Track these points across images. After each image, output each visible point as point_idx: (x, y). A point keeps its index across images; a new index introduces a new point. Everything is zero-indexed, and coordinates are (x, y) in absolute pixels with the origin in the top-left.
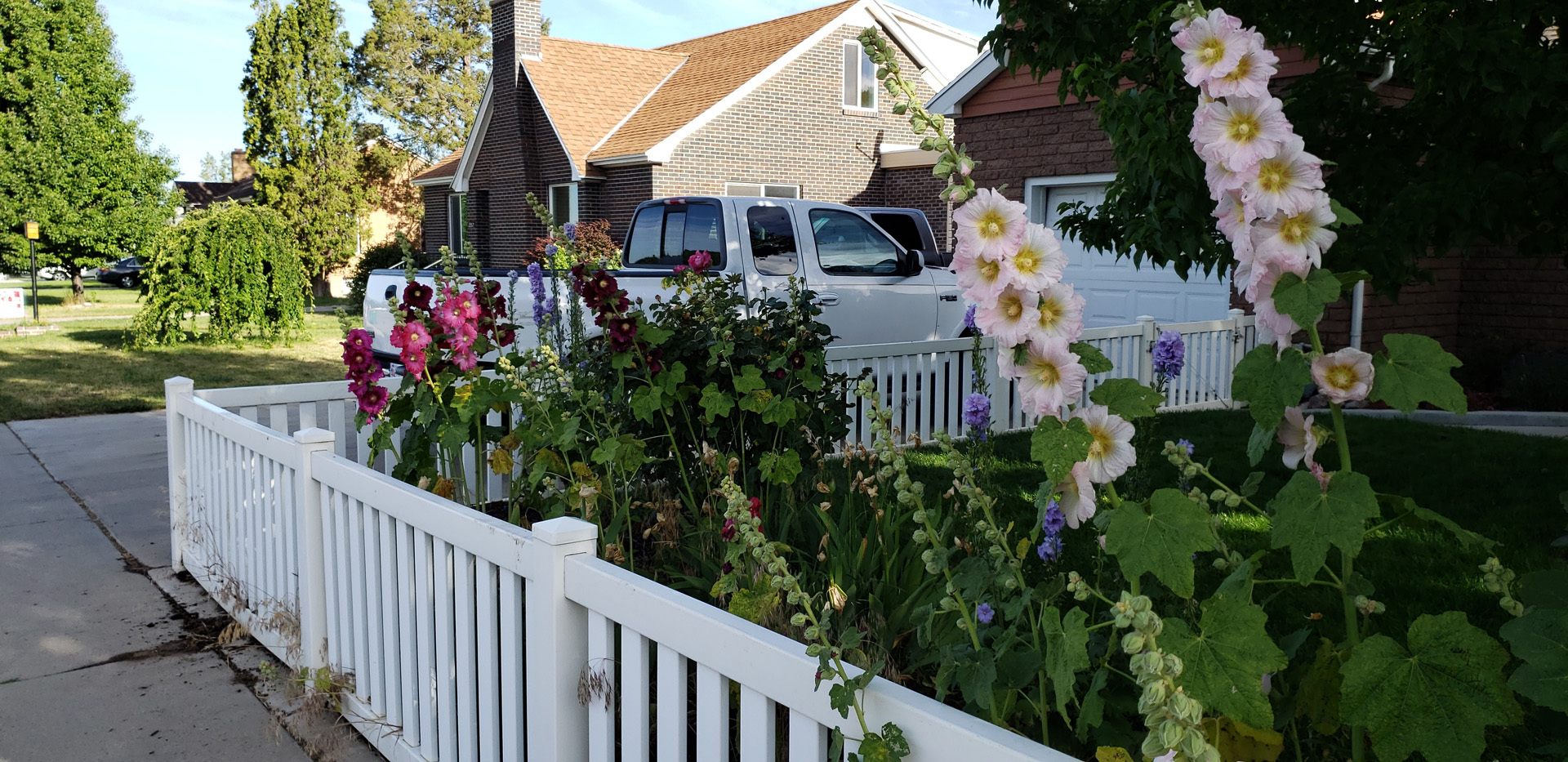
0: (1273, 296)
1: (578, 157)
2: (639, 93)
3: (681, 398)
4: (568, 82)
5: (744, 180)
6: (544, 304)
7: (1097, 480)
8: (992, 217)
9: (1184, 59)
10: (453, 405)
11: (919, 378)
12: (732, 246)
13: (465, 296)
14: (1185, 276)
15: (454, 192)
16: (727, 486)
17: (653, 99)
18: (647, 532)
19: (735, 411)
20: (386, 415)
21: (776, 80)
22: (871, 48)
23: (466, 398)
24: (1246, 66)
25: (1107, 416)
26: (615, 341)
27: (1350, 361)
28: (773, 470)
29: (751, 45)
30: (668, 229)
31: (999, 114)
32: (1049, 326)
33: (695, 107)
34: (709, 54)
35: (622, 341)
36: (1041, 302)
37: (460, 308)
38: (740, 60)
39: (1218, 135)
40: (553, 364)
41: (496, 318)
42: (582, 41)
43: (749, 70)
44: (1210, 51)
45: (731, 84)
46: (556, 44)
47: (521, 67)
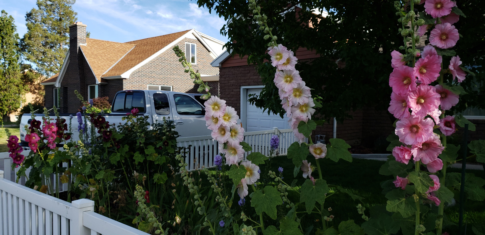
0: (298, 128)
1: (98, 76)
2: (119, 56)
3: (127, 156)
4: (95, 52)
5: (154, 84)
6: (82, 126)
7: (249, 184)
8: (216, 104)
9: (271, 58)
10: (47, 161)
11: (209, 146)
12: (148, 106)
13: (52, 124)
14: (282, 117)
15: (55, 87)
16: (137, 187)
17: (124, 58)
18: (115, 201)
19: (145, 161)
20: (23, 164)
21: (164, 54)
22: (177, 52)
23: (52, 158)
24: (289, 61)
25: (251, 164)
26: (104, 138)
27: (320, 147)
28: (158, 179)
29: (156, 43)
30: (127, 100)
31: (233, 67)
32: (234, 137)
33: (138, 61)
34: (142, 45)
35: (107, 138)
36: (231, 130)
37: (50, 128)
38: (152, 47)
39: (281, 81)
40: (82, 147)
41: (64, 131)
42: (100, 40)
43: (155, 50)
44: (278, 57)
45: (149, 55)
46: (91, 40)
47: (79, 47)
